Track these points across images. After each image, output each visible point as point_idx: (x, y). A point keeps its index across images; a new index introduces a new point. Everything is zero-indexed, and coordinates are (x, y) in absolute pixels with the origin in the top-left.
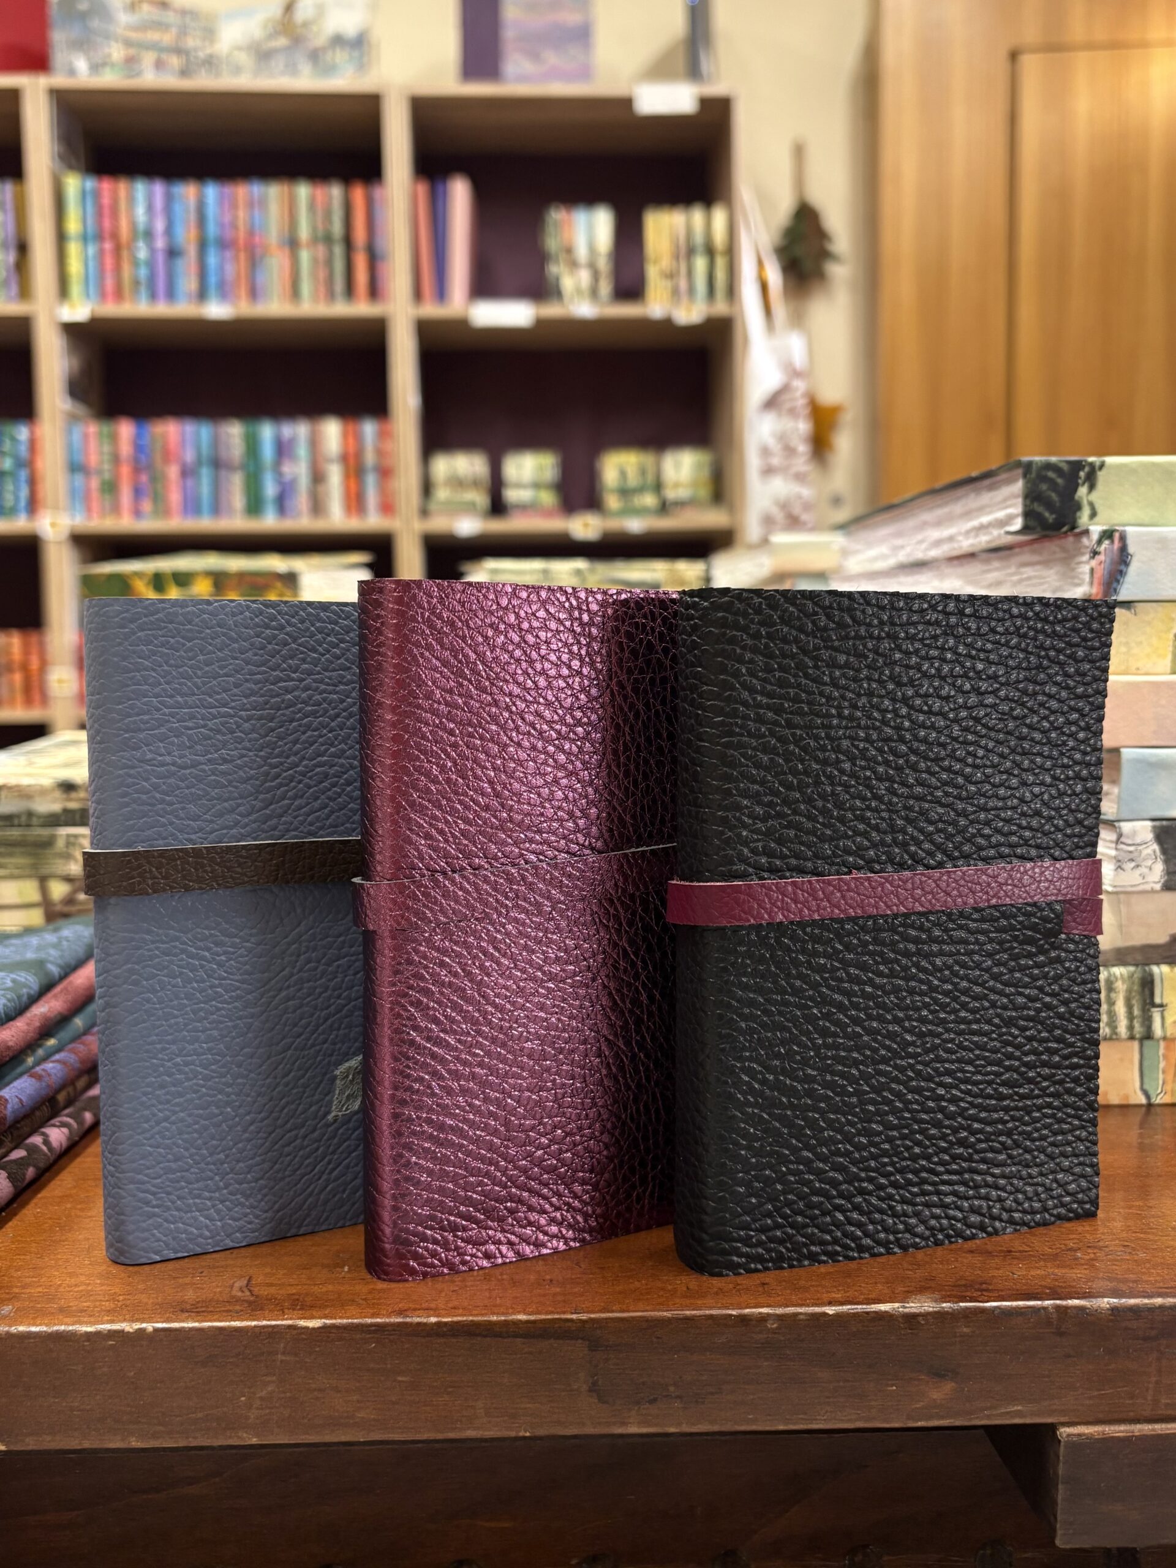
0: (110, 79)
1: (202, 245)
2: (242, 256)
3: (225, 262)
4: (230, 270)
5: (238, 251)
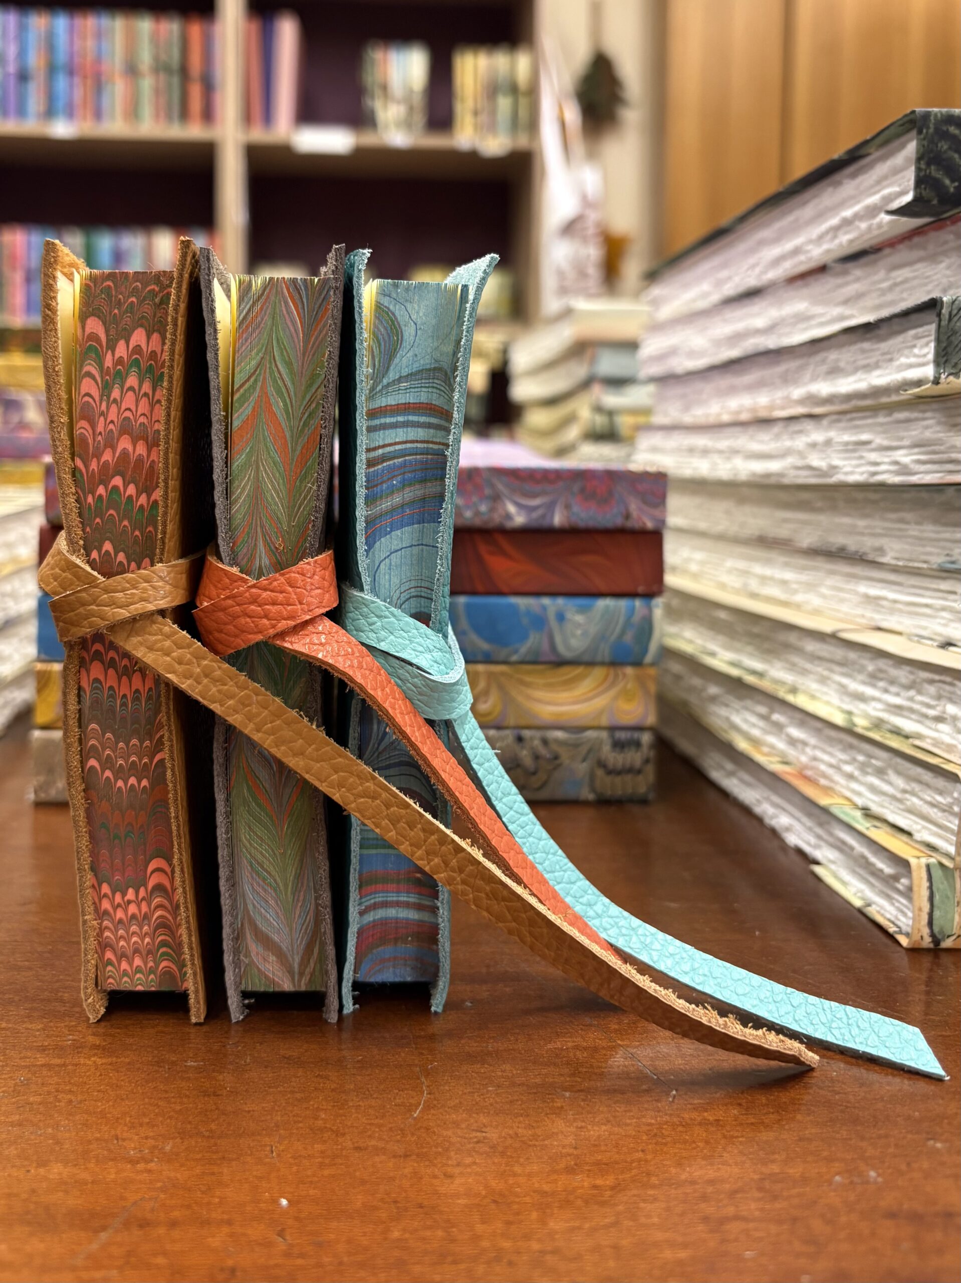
1: (51, 69)
2: (89, 82)
3: (71, 86)
4: (78, 94)
5: (85, 77)
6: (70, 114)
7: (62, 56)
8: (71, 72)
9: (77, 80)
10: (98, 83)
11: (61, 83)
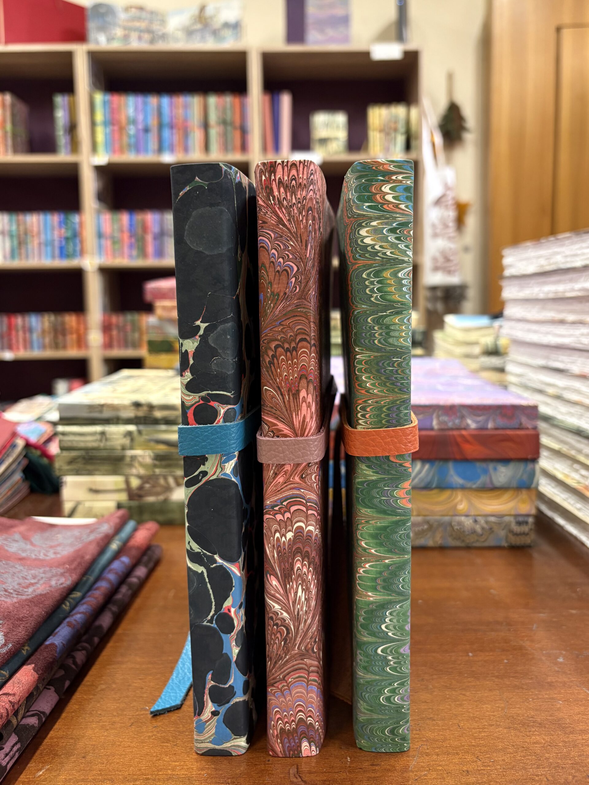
0: (116, 46)
1: (161, 126)
2: (181, 132)
3: (172, 134)
4: (176, 138)
5: (179, 129)
6: (172, 149)
7: (166, 119)
8: (172, 127)
9: (174, 131)
10: (186, 133)
11: (166, 133)
